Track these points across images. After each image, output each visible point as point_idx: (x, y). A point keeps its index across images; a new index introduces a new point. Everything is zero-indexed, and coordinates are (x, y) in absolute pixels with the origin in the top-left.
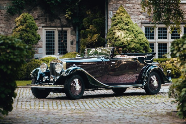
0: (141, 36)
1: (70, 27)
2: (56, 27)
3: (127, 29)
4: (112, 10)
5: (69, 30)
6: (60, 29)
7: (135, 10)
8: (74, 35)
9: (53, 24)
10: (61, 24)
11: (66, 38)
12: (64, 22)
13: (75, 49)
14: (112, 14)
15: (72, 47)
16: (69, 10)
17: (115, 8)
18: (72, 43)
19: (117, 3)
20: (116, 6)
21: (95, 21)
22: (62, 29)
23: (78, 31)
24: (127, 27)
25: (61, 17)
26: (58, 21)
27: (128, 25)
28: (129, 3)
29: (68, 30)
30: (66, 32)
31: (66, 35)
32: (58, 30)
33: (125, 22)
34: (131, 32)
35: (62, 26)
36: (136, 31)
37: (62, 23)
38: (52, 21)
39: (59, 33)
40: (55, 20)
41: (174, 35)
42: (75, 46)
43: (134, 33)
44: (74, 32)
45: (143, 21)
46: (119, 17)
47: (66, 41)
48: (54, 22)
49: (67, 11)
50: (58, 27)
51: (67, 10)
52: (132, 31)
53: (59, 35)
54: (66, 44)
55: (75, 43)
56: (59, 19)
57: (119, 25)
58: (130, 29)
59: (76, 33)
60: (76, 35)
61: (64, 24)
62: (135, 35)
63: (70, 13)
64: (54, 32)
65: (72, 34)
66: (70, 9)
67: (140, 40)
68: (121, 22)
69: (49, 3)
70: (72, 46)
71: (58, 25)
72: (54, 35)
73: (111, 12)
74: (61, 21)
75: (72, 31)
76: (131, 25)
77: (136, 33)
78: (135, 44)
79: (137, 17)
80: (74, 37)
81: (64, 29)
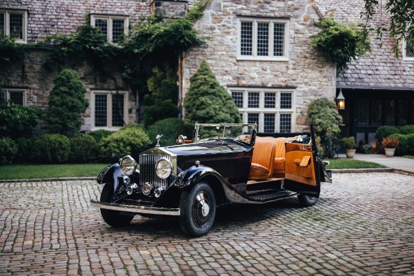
0: (231, 103)
1: (128, 90)
2: (109, 89)
3: (214, 94)
4: (189, 68)
5: (127, 94)
6: (114, 92)
7: (219, 68)
8: (133, 101)
9: (105, 86)
10: (116, 85)
11: (122, 105)
12: (120, 83)
13: (135, 119)
14: (188, 73)
15: (131, 117)
16: (128, 67)
17: (193, 65)
18: (130, 111)
19: (195, 58)
20: (194, 63)
21: (165, 82)
22: (117, 93)
23: (139, 95)
24: (213, 91)
25: (116, 77)
26: (112, 81)
27: (214, 88)
28: (212, 59)
29: (125, 94)
30: (122, 96)
31: (123, 101)
32: (112, 94)
33: (211, 83)
34: (218, 98)
35: (117, 88)
36: (225, 97)
37: (118, 84)
38: (104, 81)
39: (113, 97)
40: (108, 81)
41: (268, 103)
42: (134, 115)
43: (221, 99)
44: (133, 97)
45: (230, 83)
46: (201, 76)
47: (123, 109)
48: (107, 83)
49: (126, 69)
50: (112, 90)
51: (126, 67)
52: (220, 96)
53: (113, 100)
54: (123, 113)
55: (134, 111)
56: (114, 79)
57: (202, 87)
58: (217, 93)
59: (136, 98)
60: (135, 101)
61: (120, 85)
62: (223, 101)
63: (129, 71)
64: (106, 96)
65: (130, 99)
66: (128, 65)
67: (230, 108)
68: (204, 83)
69: (101, 57)
70: (130, 115)
71: (112, 87)
72: (106, 100)
73: (188, 70)
74: (116, 82)
75: (130, 95)
76: (217, 88)
77: (224, 99)
78: (224, 114)
79: (221, 77)
80: (133, 103)
81: (120, 92)
